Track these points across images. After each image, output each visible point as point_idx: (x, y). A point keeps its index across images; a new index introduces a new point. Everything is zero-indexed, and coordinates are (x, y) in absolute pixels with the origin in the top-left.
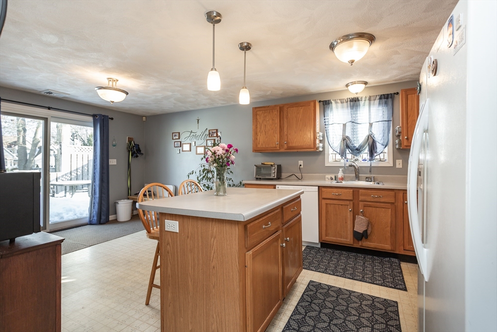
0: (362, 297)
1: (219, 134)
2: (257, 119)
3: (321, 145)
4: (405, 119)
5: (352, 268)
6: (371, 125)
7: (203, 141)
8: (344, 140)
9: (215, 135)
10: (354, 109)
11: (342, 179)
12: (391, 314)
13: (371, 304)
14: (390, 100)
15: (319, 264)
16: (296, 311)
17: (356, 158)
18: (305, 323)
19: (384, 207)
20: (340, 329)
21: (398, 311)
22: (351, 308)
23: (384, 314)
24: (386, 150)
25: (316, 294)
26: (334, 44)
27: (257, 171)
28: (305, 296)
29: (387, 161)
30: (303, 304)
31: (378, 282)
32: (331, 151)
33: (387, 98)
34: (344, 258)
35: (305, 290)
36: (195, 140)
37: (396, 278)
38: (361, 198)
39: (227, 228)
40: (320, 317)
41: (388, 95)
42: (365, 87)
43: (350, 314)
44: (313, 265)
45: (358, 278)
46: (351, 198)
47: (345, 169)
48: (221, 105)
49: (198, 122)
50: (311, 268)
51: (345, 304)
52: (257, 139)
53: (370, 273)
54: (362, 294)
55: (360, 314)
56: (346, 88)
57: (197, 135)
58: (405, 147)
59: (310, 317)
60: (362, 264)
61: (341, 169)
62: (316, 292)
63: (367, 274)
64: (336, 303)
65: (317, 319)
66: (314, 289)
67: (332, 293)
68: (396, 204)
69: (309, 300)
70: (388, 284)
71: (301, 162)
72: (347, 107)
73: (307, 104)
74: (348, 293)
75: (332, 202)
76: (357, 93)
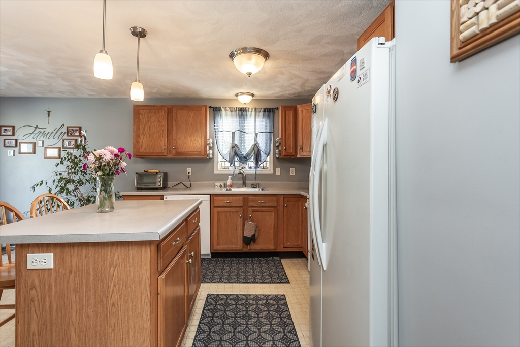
0: (257, 298)
1: (83, 133)
2: (139, 118)
3: (211, 152)
4: (284, 132)
5: (243, 272)
6: (256, 135)
7: (56, 140)
8: (233, 147)
9: (77, 134)
10: (242, 119)
11: (231, 186)
12: (282, 307)
13: (266, 303)
14: (271, 113)
15: (213, 275)
16: (199, 331)
17: (243, 165)
18: (211, 340)
19: (269, 211)
20: (244, 335)
21: (286, 303)
22: (250, 311)
23: (277, 308)
24: (268, 159)
25: (216, 306)
26: (234, 54)
27: (138, 180)
28: (205, 312)
29: (269, 169)
30: (206, 320)
31: (267, 281)
32: (220, 158)
33: (270, 112)
34: (235, 265)
35: (205, 305)
36: (42, 139)
37: (280, 274)
38: (250, 204)
39: (134, 252)
40: (225, 329)
41: (270, 109)
42: (252, 99)
43: (250, 318)
44: (207, 278)
45: (251, 281)
46: (241, 205)
47: (234, 176)
48: (88, 96)
49: (49, 114)
50: (206, 281)
51: (244, 309)
52: (139, 142)
53: (259, 274)
54: (257, 295)
55: (258, 315)
56: (236, 98)
57: (46, 132)
58: (284, 157)
59: (214, 332)
60: (251, 267)
61: (229, 177)
62: (216, 305)
63: (257, 276)
64: (236, 311)
65: (222, 332)
66: (213, 302)
67: (230, 302)
68: (278, 208)
69: (211, 314)
70: (275, 280)
71: (189, 170)
72: (236, 116)
73: (198, 108)
74: (245, 298)
75: (224, 210)
76: (245, 104)
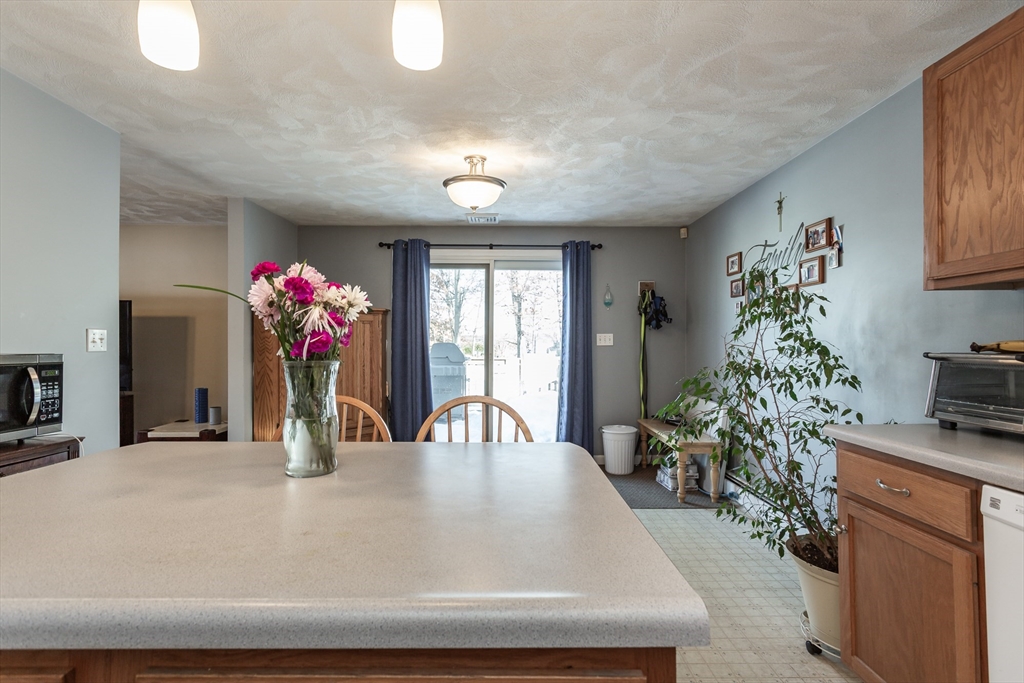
2: (943, 116)
9: (824, 241)
49: (780, 208)
57: (778, 252)
